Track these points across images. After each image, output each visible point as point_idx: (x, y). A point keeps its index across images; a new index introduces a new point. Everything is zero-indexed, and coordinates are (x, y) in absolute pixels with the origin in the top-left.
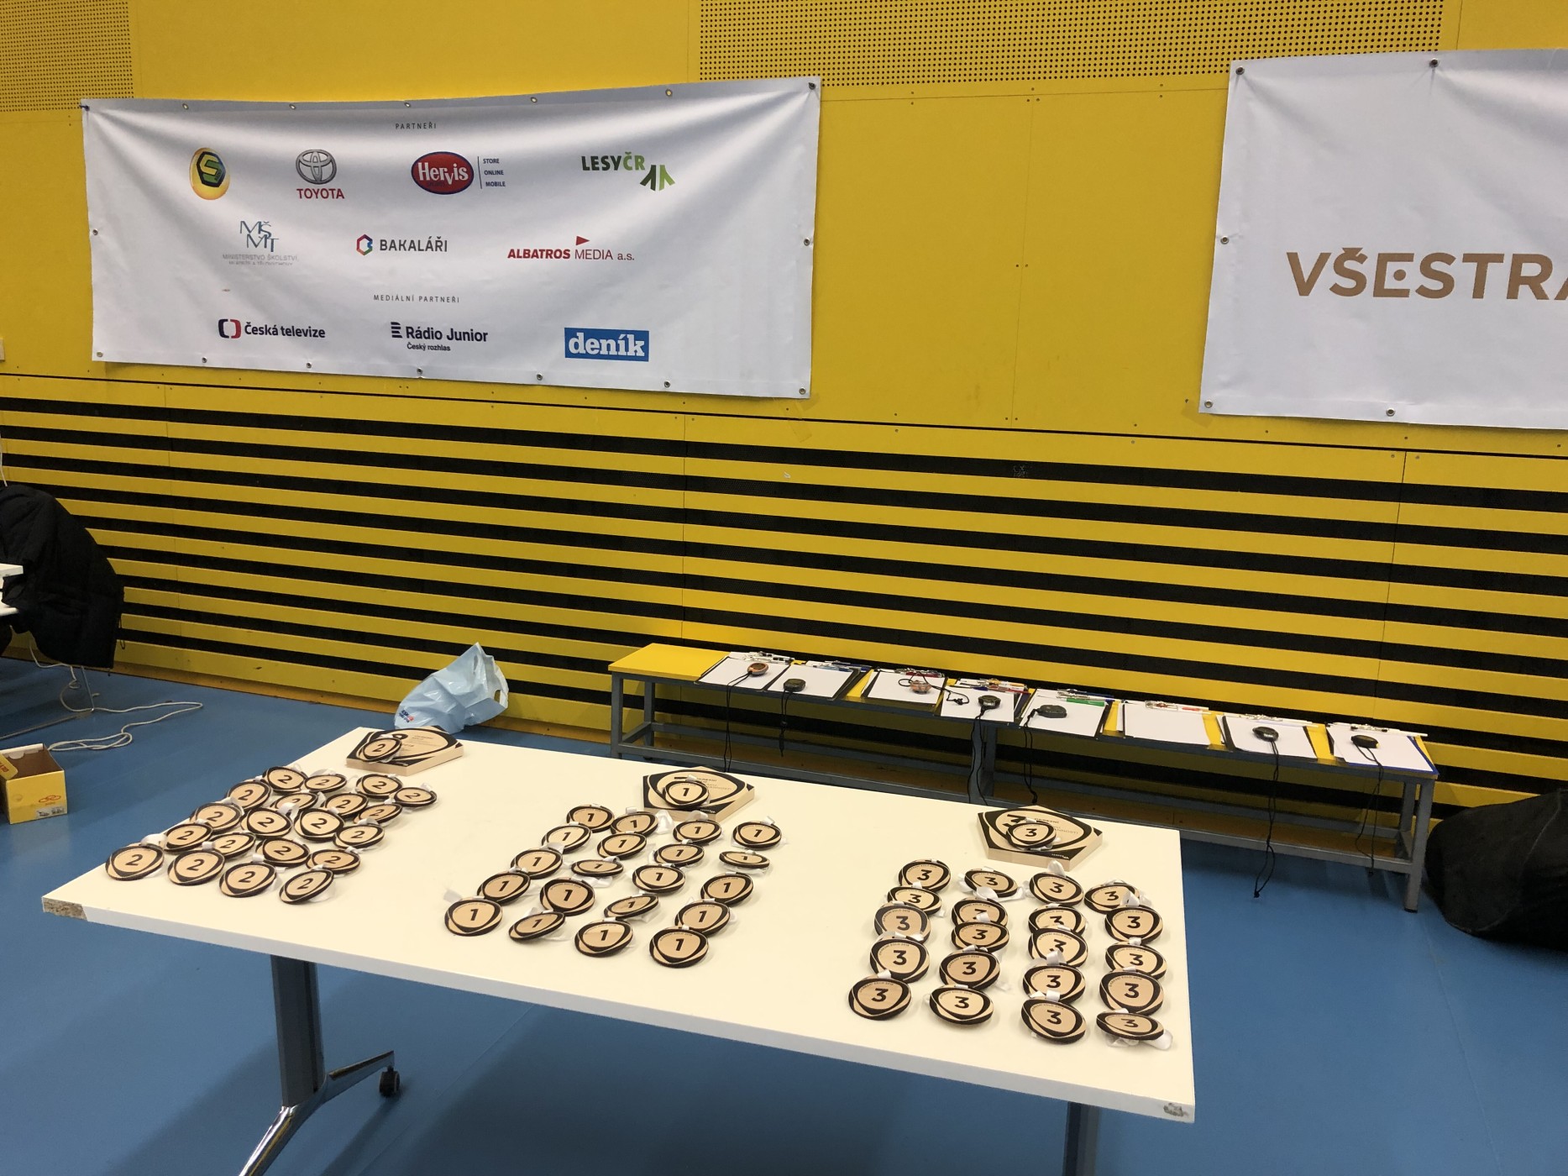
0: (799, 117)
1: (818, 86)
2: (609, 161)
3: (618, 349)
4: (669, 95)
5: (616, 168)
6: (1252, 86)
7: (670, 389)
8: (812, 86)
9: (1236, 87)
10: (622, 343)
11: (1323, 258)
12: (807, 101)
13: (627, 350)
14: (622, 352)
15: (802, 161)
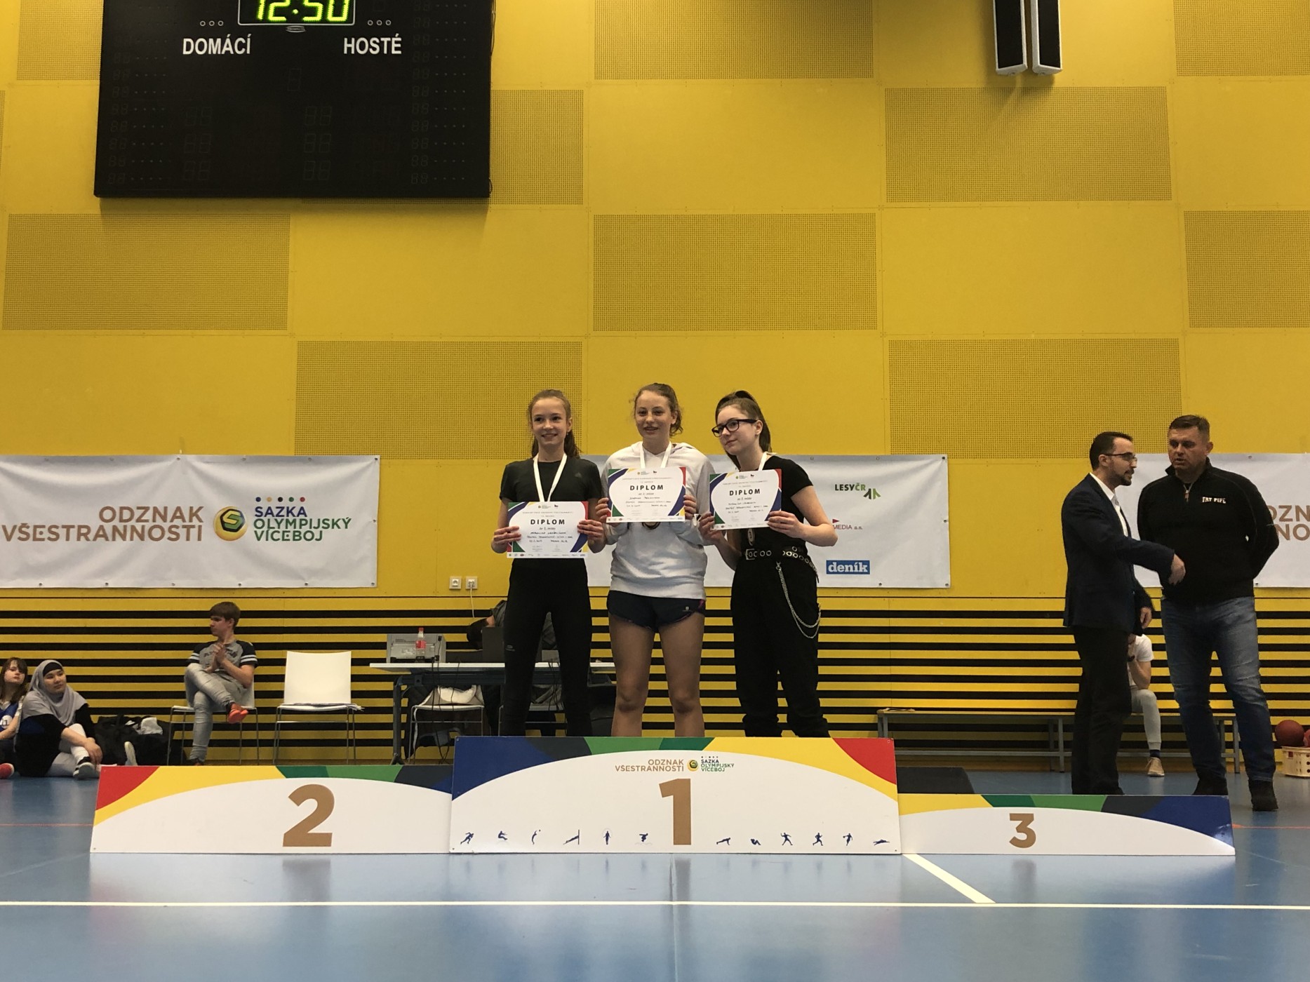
0: (940, 469)
1: (946, 458)
2: (849, 487)
3: (854, 569)
4: (878, 459)
5: (852, 490)
7: (882, 586)
8: (944, 458)
10: (856, 567)
12: (943, 463)
13: (858, 569)
14: (856, 570)
15: (941, 487)
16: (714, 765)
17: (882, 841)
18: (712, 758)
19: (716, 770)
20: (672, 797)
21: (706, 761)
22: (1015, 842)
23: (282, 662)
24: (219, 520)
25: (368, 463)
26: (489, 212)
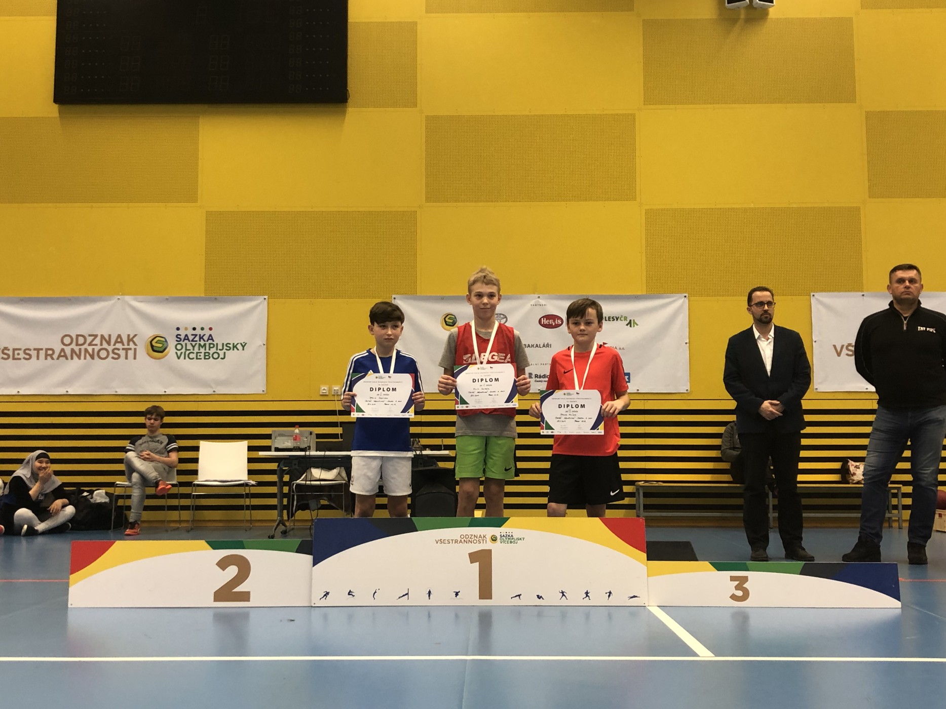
0: (681, 306)
1: (687, 296)
2: (615, 318)
4: (637, 298)
5: (617, 320)
6: (817, 300)
7: (639, 392)
8: (685, 297)
9: (813, 300)
11: (842, 346)
12: (684, 300)
15: (683, 318)
16: (509, 539)
17: (635, 597)
18: (508, 534)
19: (511, 542)
20: (478, 563)
21: (504, 536)
22: (733, 597)
23: (197, 449)
24: (149, 344)
25: (259, 301)
26: (347, 115)
